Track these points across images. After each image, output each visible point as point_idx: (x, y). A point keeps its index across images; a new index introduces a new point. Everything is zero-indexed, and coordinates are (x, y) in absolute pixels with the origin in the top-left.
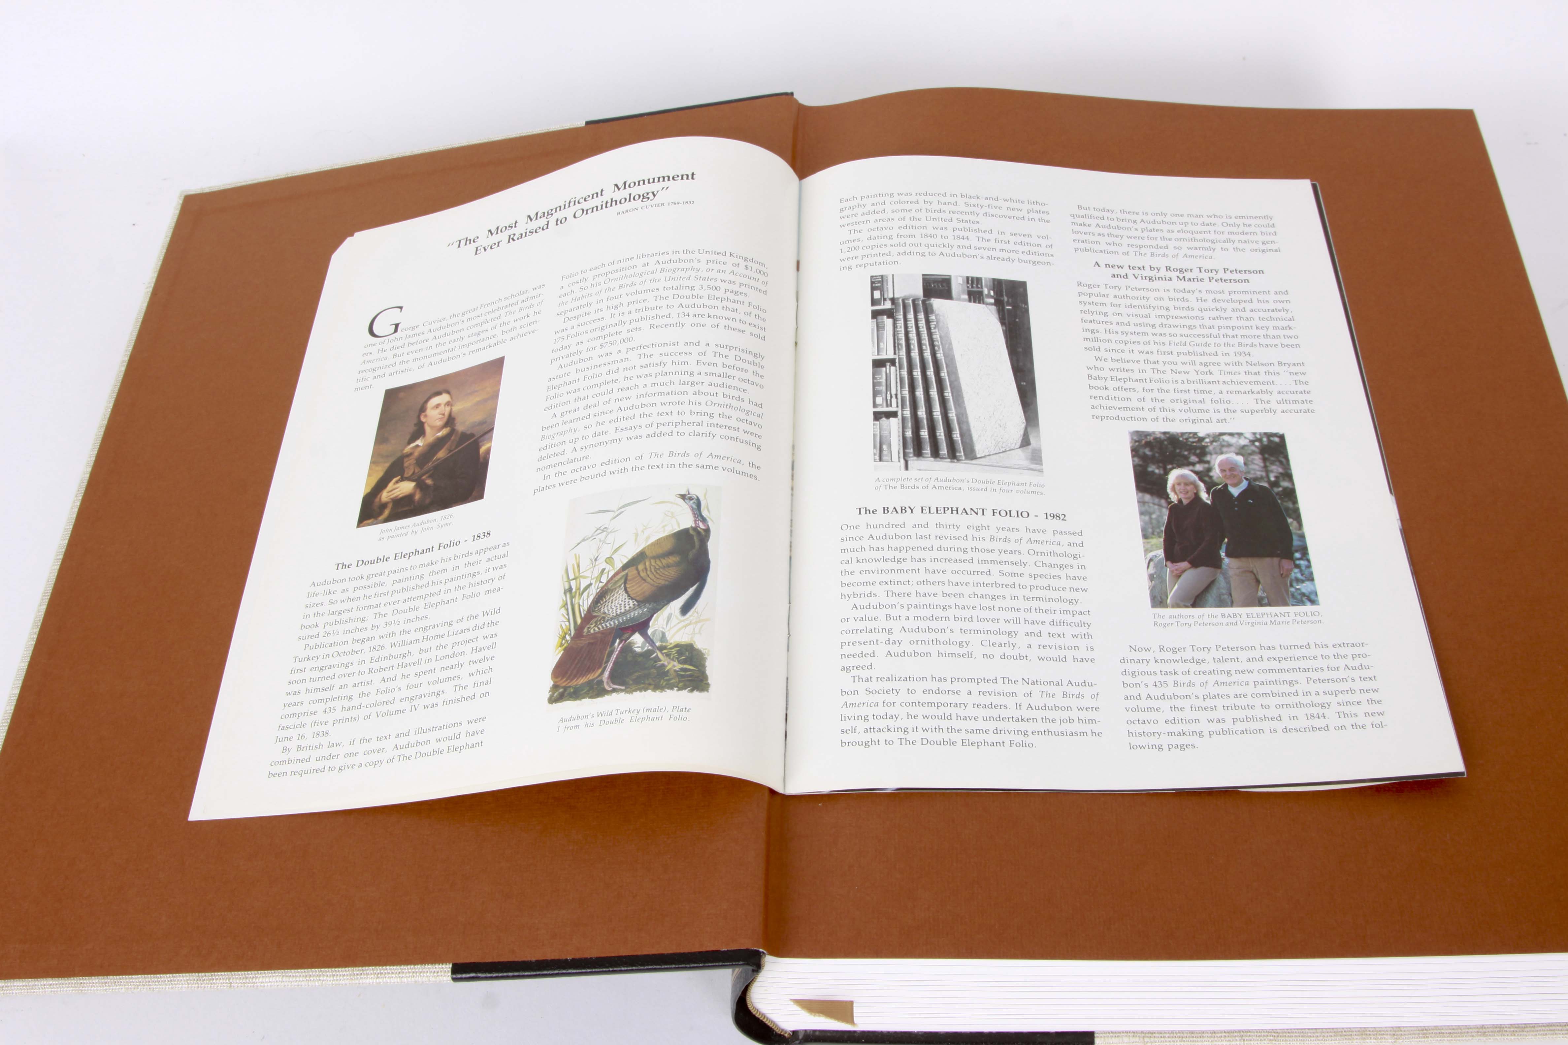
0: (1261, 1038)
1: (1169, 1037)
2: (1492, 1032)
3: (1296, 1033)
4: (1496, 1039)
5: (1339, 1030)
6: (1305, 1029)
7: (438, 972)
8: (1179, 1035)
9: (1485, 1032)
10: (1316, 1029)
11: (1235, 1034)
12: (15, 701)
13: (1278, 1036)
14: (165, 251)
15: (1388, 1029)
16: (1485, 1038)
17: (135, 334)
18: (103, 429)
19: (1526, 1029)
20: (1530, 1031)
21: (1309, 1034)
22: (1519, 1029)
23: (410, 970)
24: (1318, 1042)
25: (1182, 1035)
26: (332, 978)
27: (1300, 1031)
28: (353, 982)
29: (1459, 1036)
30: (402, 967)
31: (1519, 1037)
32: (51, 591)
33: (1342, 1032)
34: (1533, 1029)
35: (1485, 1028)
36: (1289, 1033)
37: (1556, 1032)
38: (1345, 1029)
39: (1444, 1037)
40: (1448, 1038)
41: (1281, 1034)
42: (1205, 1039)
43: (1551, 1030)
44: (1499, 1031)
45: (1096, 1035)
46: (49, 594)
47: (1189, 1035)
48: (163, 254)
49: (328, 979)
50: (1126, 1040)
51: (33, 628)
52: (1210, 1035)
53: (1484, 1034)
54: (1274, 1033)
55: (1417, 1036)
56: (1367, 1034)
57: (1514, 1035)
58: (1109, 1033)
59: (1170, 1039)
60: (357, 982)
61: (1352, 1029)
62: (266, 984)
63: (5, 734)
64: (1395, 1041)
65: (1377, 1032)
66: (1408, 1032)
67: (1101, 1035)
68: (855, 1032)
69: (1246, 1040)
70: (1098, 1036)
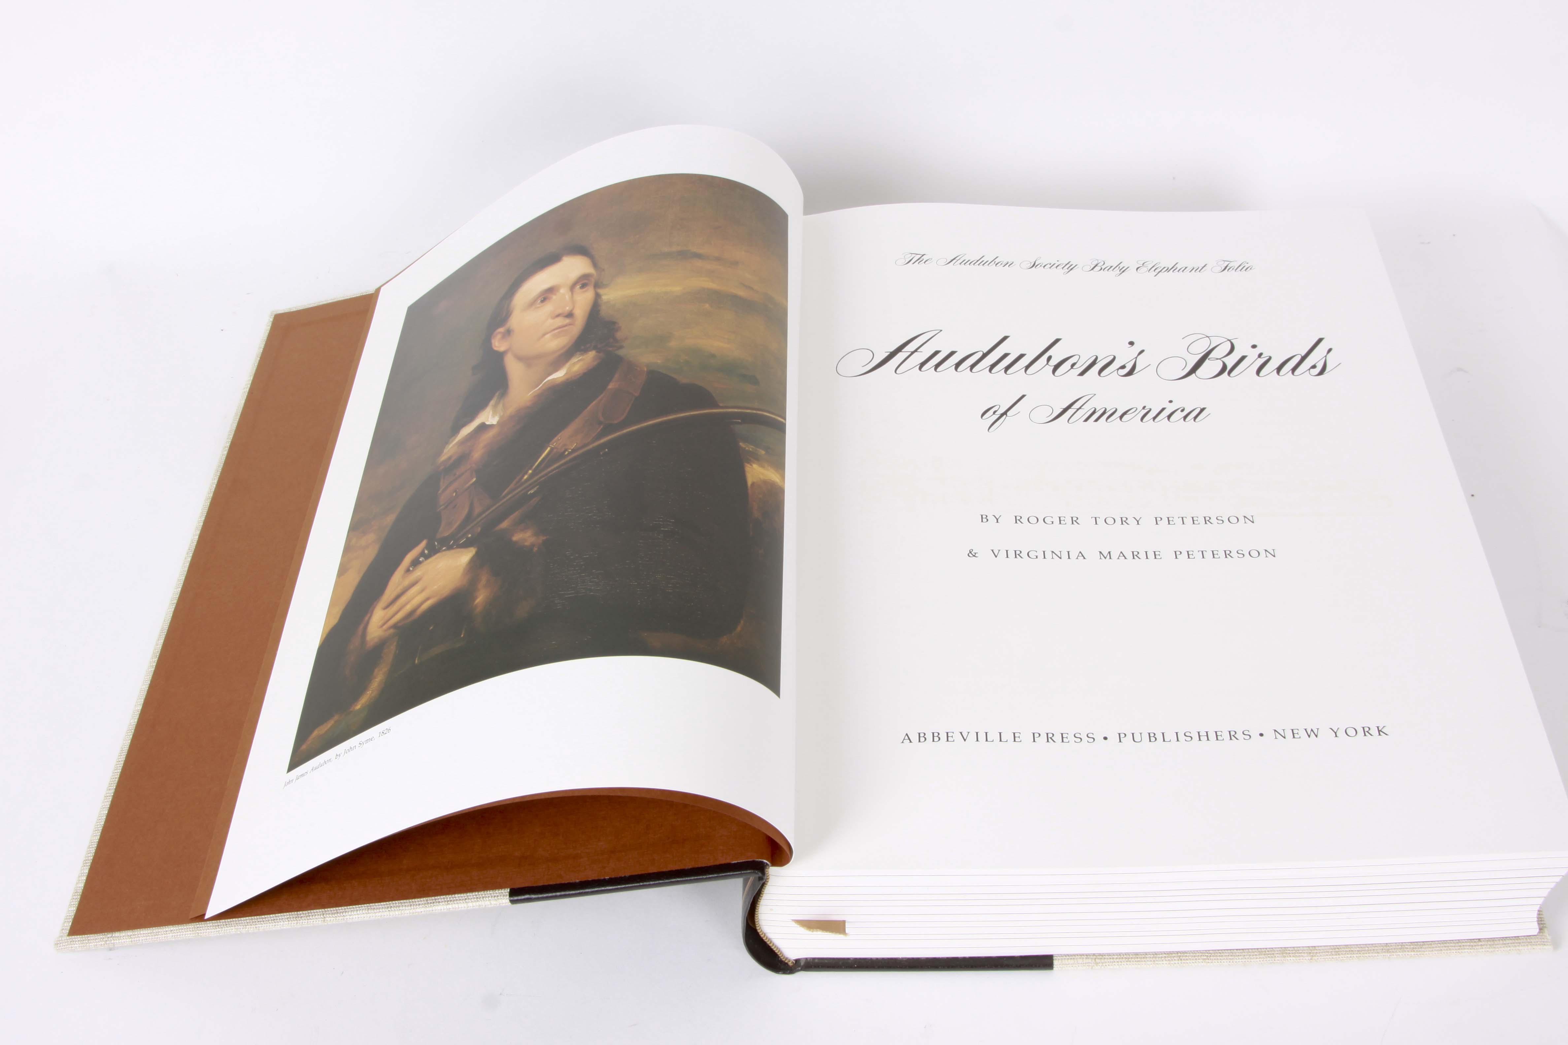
0: (1196, 958)
1: (1117, 958)
2: (1395, 949)
3: (1226, 953)
4: (1399, 955)
5: (1263, 950)
6: (1233, 950)
7: (498, 896)
8: (1125, 956)
9: (1388, 950)
10: (1243, 949)
11: (1174, 955)
12: (138, 715)
13: (1210, 956)
14: (259, 359)
15: (1305, 949)
16: (1389, 954)
17: (235, 425)
18: (209, 501)
19: (1424, 946)
20: (1427, 948)
21: (1237, 954)
22: (1418, 946)
23: (475, 897)
24: (1245, 960)
25: (1128, 956)
26: (410, 908)
27: (1229, 951)
28: (428, 909)
29: (1366, 953)
30: (470, 894)
31: (1419, 953)
32: (167, 629)
33: (1265, 951)
34: (1430, 946)
35: (1389, 946)
36: (1220, 953)
37: (1450, 948)
38: (1268, 949)
39: (1354, 954)
40: (1357, 955)
41: (1213, 954)
42: (1148, 959)
43: (1445, 947)
44: (1401, 948)
45: (1054, 958)
46: (166, 631)
47: (1134, 956)
48: (258, 361)
49: (407, 908)
50: (1080, 961)
51: (153, 658)
52: (1152, 956)
53: (1388, 951)
54: (1207, 953)
55: (1330, 953)
56: (1287, 953)
57: (1414, 951)
58: (1066, 956)
59: (1118, 960)
60: (431, 909)
61: (1274, 949)
63: (130, 741)
64: (1311, 959)
65: (1296, 951)
66: (1322, 951)
67: (1059, 958)
68: (848, 959)
69: (1183, 961)
70: (1056, 959)
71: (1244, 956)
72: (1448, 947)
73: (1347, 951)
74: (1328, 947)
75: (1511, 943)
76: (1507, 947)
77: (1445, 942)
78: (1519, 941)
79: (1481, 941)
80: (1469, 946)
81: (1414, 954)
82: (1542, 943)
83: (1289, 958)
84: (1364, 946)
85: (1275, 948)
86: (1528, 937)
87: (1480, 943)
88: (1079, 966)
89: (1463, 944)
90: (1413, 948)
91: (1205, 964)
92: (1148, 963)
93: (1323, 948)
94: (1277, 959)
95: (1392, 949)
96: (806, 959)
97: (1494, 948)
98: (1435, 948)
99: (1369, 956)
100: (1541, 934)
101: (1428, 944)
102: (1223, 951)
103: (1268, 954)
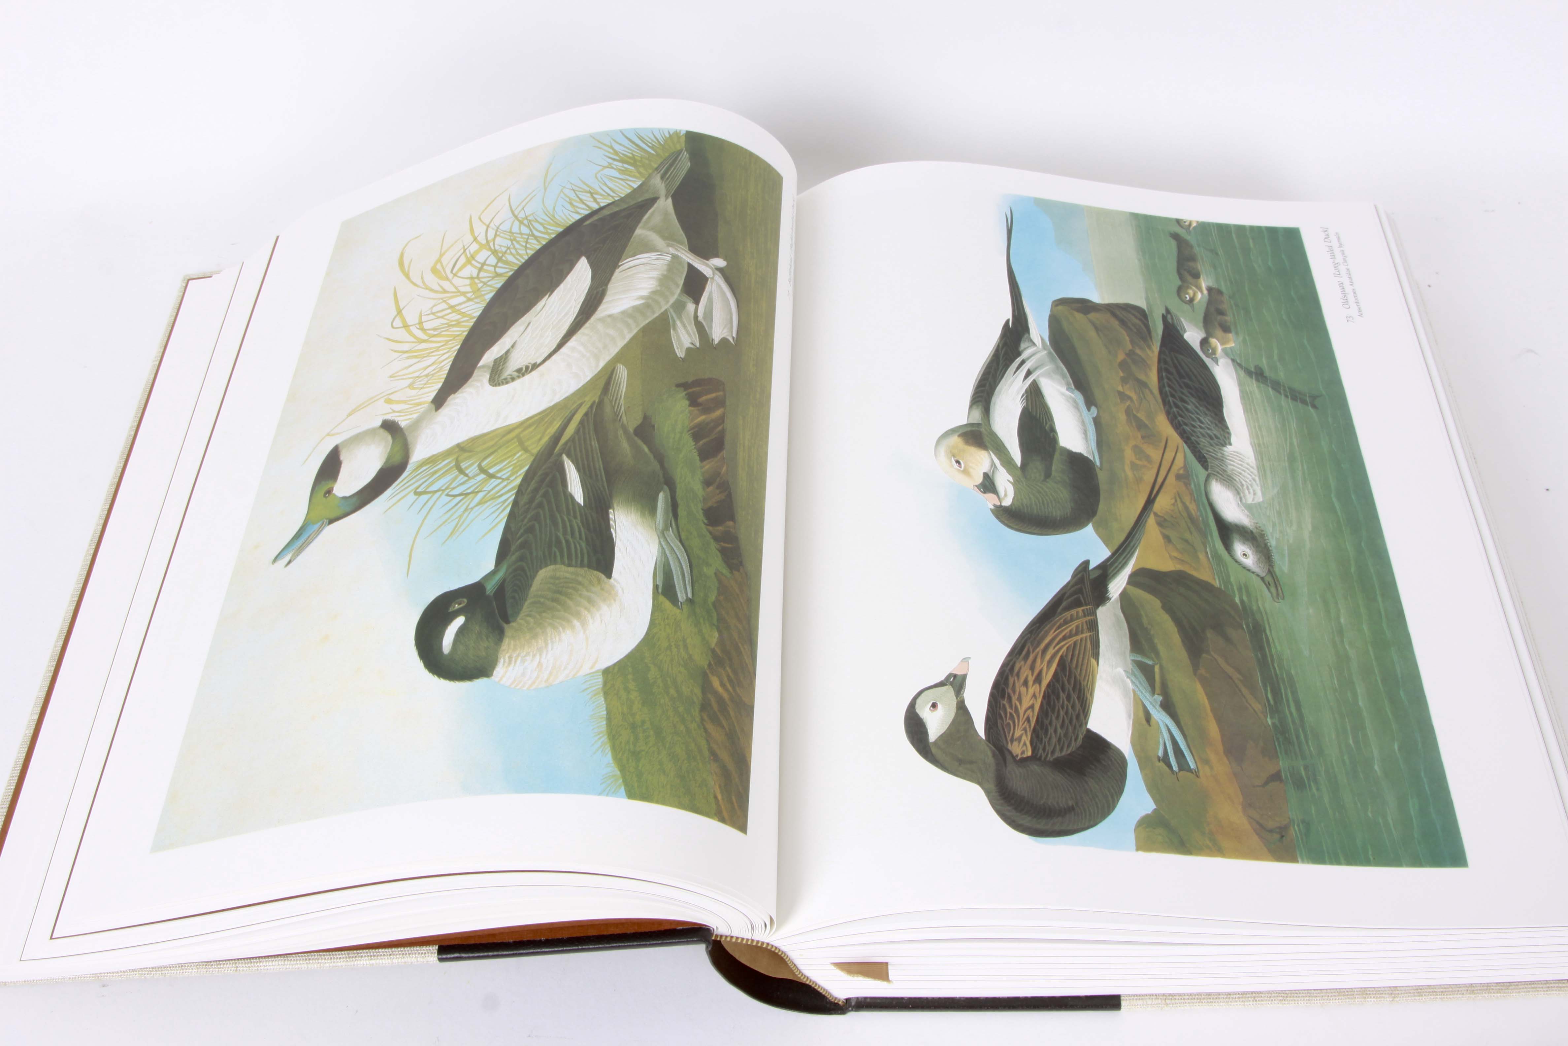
0: (1272, 998)
1: (1188, 999)
2: (1480, 990)
3: (1303, 993)
6: (1311, 990)
7: (425, 953)
8: (1197, 997)
10: (1321, 990)
11: (1248, 995)
13: (1287, 997)
15: (1386, 989)
16: (1473, 996)
19: (1510, 987)
20: (1514, 989)
21: (1315, 995)
22: (1505, 987)
23: (400, 952)
24: (1323, 1001)
25: (1200, 997)
27: (1306, 991)
29: (1450, 994)
30: (393, 949)
31: (1505, 995)
33: (1344, 992)
34: (1517, 987)
36: (1296, 993)
37: (1538, 989)
38: (1348, 990)
39: (1437, 995)
40: (1441, 997)
41: (1290, 995)
42: (1221, 1000)
43: (1533, 988)
44: (1487, 989)
45: (1122, 998)
47: (1206, 997)
50: (1149, 1002)
52: (1226, 996)
53: (1473, 992)
55: (1412, 994)
56: (1367, 994)
57: (1500, 993)
58: (1134, 996)
59: (1189, 1001)
61: (1354, 989)
62: (269, 968)
64: (1392, 1001)
65: (1376, 991)
66: (1404, 992)
67: (1126, 998)
68: (902, 998)
69: (1258, 1002)
70: (1124, 1000)
71: (1323, 996)
72: (1536, 988)
73: (1430, 992)
74: (1411, 988)
77: (1532, 983)
80: (1558, 987)
81: (1500, 996)
83: (1369, 1000)
84: (1448, 986)
85: (1355, 988)
88: (1148, 1007)
89: (1551, 985)
90: (1499, 989)
91: (1281, 1005)
92: (1221, 1004)
93: (1405, 988)
94: (1357, 1000)
95: (1477, 990)
96: (858, 998)
98: (1522, 990)
99: (1453, 998)
101: (1515, 985)
102: (1301, 991)
103: (1348, 995)
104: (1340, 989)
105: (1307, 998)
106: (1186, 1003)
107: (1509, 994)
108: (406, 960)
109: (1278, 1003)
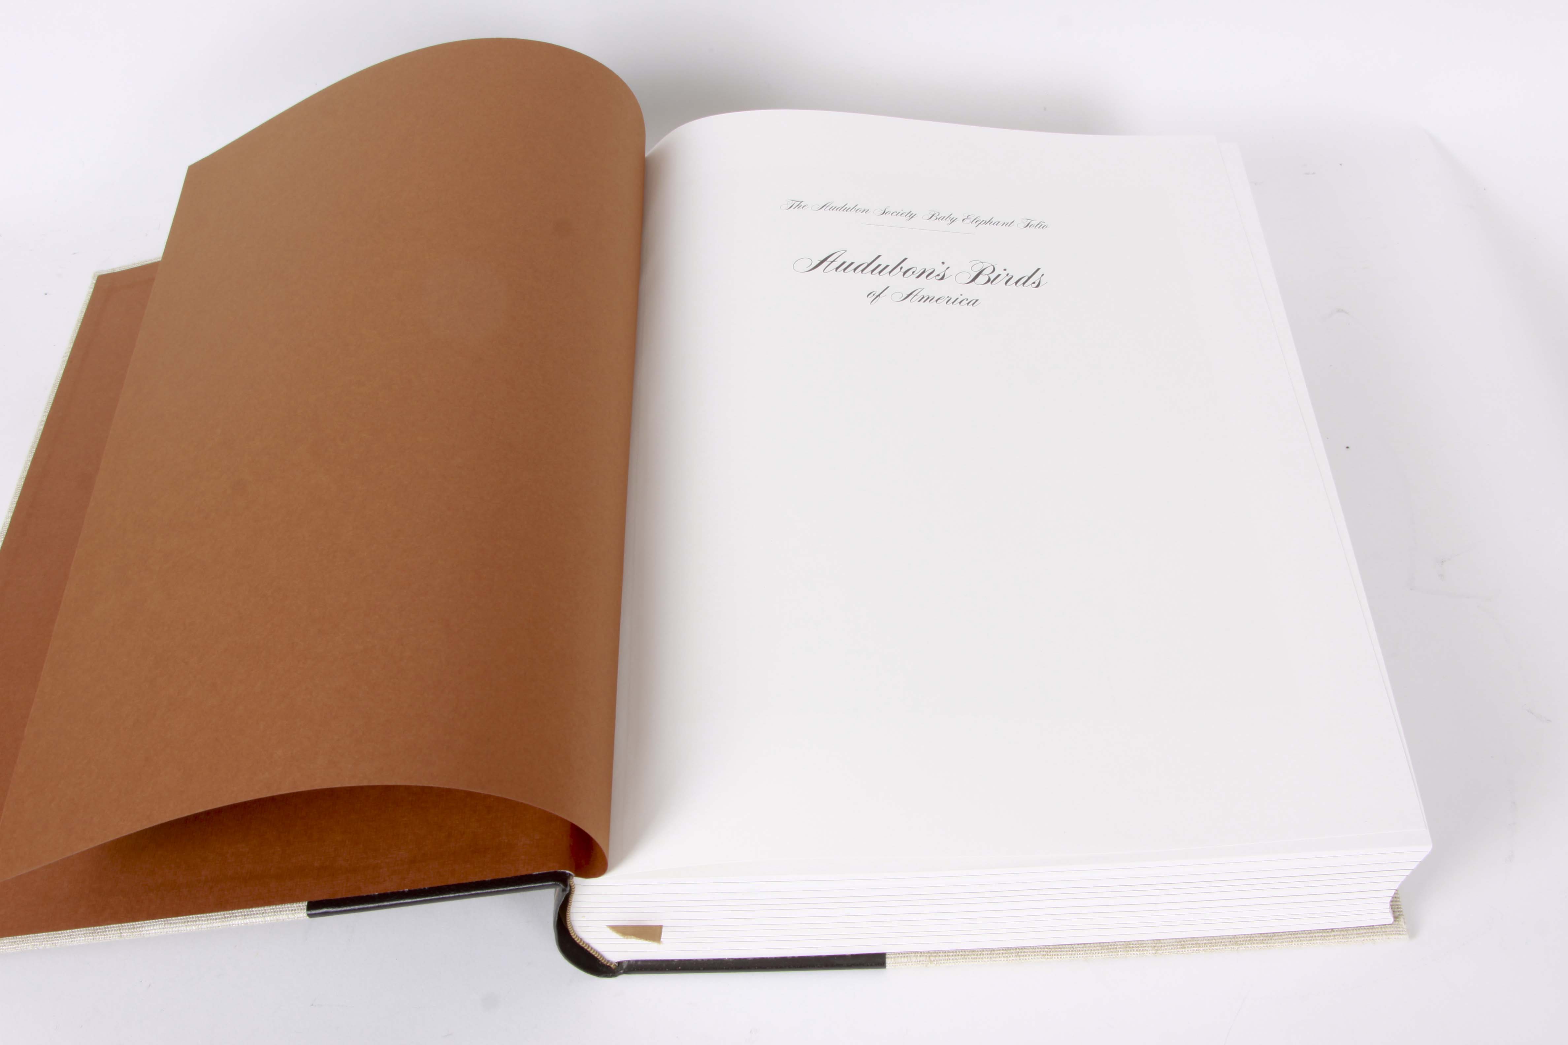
0: (1035, 953)
2: (1243, 941)
3: (1066, 948)
4: (1248, 947)
5: (1105, 944)
6: (1075, 944)
7: (295, 910)
8: (961, 953)
10: (1084, 944)
11: (1012, 951)
13: (1050, 952)
15: (1149, 942)
16: (1237, 947)
19: (1274, 938)
20: (1278, 939)
21: (1078, 949)
22: (1268, 938)
23: (272, 910)
24: (1086, 955)
25: (964, 953)
27: (1070, 946)
28: (223, 924)
29: (1213, 946)
30: (266, 908)
31: (1268, 945)
34: (1280, 937)
35: (1237, 938)
36: (1060, 948)
37: (1301, 939)
38: (1112, 944)
39: (1200, 947)
40: (1204, 948)
41: (1053, 950)
42: (985, 956)
43: (1296, 938)
44: (1250, 940)
45: (887, 956)
47: (970, 953)
49: (204, 923)
50: (914, 959)
52: (990, 952)
53: (1236, 943)
54: (1047, 949)
55: (1175, 947)
56: (1130, 947)
57: (1263, 943)
58: (899, 954)
59: (953, 957)
60: (228, 923)
61: (1117, 943)
64: (1155, 953)
65: (1140, 944)
66: (1167, 944)
67: (891, 956)
68: (673, 961)
69: (1022, 957)
70: (889, 958)
71: (1086, 950)
72: (1299, 937)
73: (1193, 944)
74: (1174, 940)
75: (1365, 933)
76: (1361, 937)
77: (1296, 933)
78: (1374, 930)
79: (1334, 931)
80: (1322, 936)
81: (1263, 946)
82: (1398, 932)
83: (1132, 953)
84: (1212, 938)
85: (1119, 942)
86: (1382, 926)
87: (1333, 933)
88: (912, 964)
89: (1315, 934)
90: (1263, 940)
91: (1044, 960)
92: (985, 960)
93: (1168, 941)
94: (1120, 953)
95: (1240, 941)
96: (629, 961)
97: (1348, 938)
98: (1285, 940)
99: (1216, 949)
100: (1397, 922)
101: (1278, 936)
102: (1064, 946)
103: (1111, 949)
104: (1103, 943)
105: (1070, 952)
106: (950, 959)
107: (1273, 945)
108: (278, 917)
109: (1041, 958)
